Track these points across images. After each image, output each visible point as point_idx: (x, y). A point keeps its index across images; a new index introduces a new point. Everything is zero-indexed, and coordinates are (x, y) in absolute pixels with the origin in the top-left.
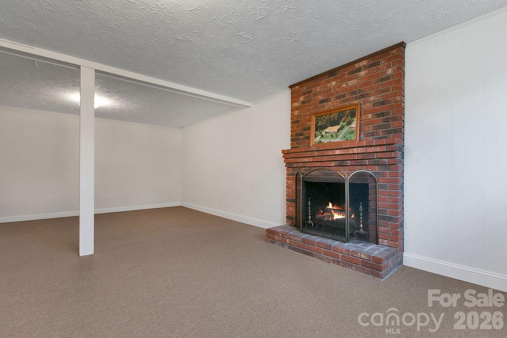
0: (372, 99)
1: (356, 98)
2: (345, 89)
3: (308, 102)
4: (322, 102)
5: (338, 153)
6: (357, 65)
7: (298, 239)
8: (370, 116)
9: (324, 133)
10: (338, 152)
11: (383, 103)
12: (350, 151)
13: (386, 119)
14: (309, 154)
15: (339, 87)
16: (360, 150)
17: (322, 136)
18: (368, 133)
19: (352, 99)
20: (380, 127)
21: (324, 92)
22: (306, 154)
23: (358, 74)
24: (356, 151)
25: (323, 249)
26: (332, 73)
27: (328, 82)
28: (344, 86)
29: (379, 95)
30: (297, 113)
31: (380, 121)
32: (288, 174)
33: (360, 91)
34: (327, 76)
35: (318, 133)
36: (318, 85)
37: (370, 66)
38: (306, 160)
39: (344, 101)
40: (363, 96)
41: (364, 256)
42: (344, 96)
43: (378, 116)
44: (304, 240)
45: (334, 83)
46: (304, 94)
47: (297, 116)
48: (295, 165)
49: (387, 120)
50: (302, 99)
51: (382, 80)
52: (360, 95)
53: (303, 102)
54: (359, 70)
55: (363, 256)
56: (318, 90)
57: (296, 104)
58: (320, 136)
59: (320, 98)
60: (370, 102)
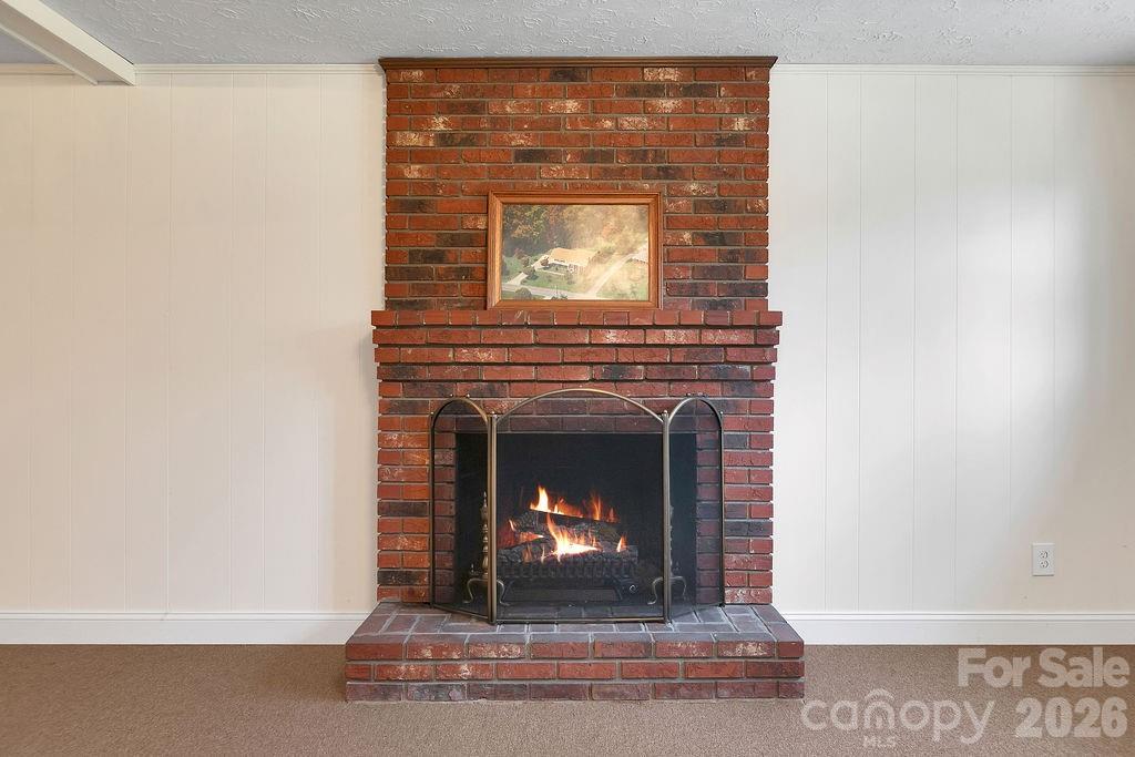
0: (693, 187)
1: (646, 175)
2: (609, 136)
3: (468, 141)
4: (526, 156)
5: (614, 340)
6: (649, 75)
7: (517, 651)
8: (687, 236)
9: (537, 266)
10: (611, 337)
11: (722, 207)
12: (653, 338)
13: (731, 252)
14: (502, 336)
15: (592, 122)
16: (683, 337)
17: (532, 276)
18: (682, 286)
19: (634, 174)
20: (711, 272)
21: (533, 125)
22: (486, 336)
23: (653, 101)
24: (670, 336)
25: (617, 661)
26: (567, 71)
27: (549, 94)
28: (608, 124)
29: (715, 183)
30: (416, 175)
31: (712, 257)
32: (385, 408)
33: (658, 156)
34: (546, 73)
35: (513, 262)
36: (511, 93)
37: (688, 91)
38: (484, 356)
39: (607, 173)
40: (666, 173)
41: (754, 649)
42: (607, 157)
43: (710, 239)
44: (539, 650)
45: (571, 105)
46: (449, 108)
47: (418, 185)
48: (428, 374)
49: (733, 257)
50: (440, 124)
51: (720, 142)
52: (659, 168)
53: (443, 138)
54: (656, 90)
55: (752, 650)
56: (508, 109)
57: (414, 139)
58: (523, 276)
59: (520, 140)
60: (687, 195)
